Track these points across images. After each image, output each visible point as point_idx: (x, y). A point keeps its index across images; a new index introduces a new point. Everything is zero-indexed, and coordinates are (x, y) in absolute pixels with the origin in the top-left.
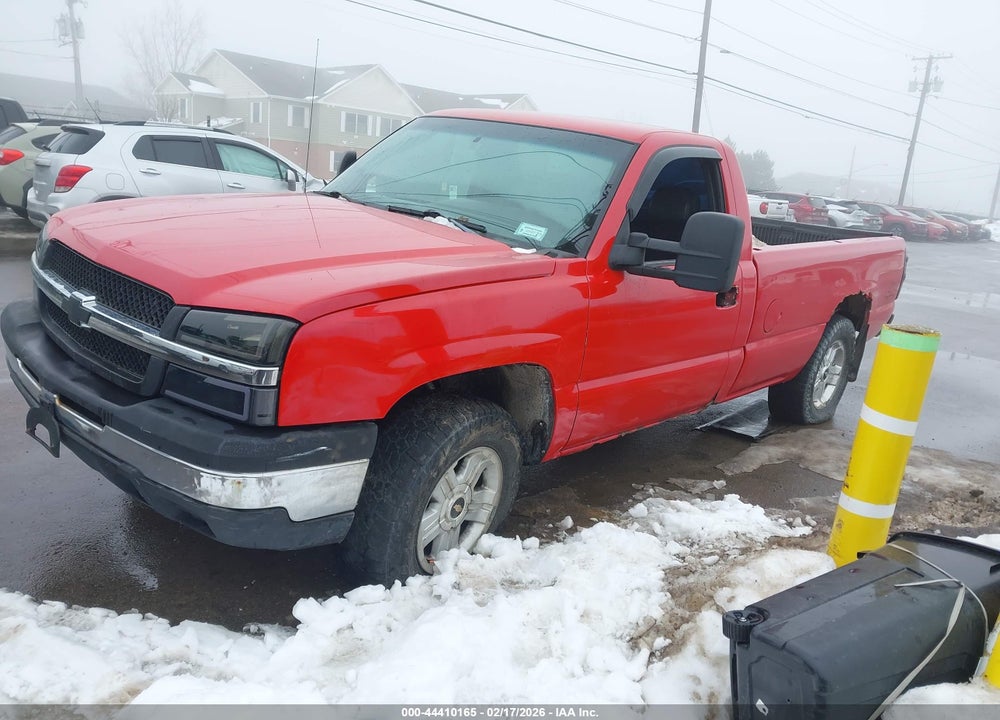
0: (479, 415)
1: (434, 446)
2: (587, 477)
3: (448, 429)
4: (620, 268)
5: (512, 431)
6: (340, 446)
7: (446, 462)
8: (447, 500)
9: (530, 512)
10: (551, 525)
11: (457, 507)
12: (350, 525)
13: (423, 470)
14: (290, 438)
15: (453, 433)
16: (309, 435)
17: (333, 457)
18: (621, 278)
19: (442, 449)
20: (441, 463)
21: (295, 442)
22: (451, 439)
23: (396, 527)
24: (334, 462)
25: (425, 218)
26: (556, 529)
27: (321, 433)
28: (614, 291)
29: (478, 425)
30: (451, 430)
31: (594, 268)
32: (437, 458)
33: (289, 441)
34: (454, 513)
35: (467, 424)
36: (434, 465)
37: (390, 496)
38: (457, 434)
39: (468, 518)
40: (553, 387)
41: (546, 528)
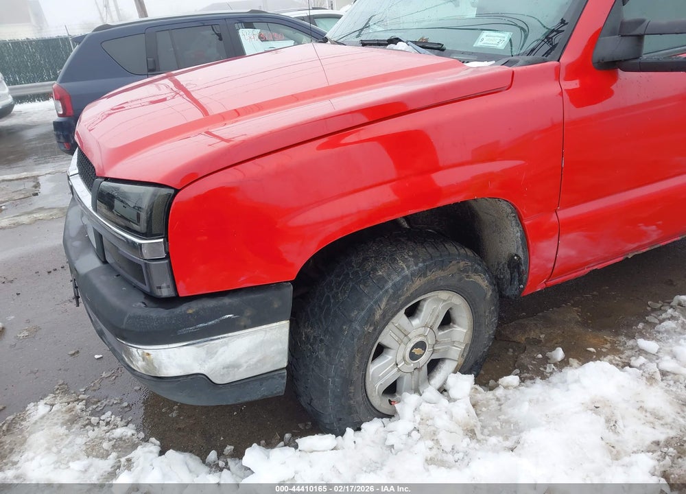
0: (424, 261)
1: (366, 300)
2: (595, 293)
3: (383, 281)
4: (612, 66)
5: (476, 271)
6: (248, 313)
7: (383, 316)
8: (402, 345)
9: (521, 338)
10: (540, 356)
11: (417, 351)
12: (285, 381)
13: (356, 326)
14: (190, 309)
15: (390, 284)
16: (211, 303)
17: (242, 324)
18: (615, 78)
19: (376, 303)
20: (377, 317)
21: (197, 313)
22: (387, 291)
23: (333, 382)
24: (245, 327)
25: (389, 46)
26: (546, 360)
27: (227, 301)
28: (610, 94)
29: (422, 273)
30: (386, 282)
31: (574, 71)
32: (371, 312)
33: (190, 311)
34: (413, 357)
35: (407, 272)
36: (369, 320)
37: (323, 352)
38: (394, 285)
39: (435, 356)
40: (521, 220)
41: (534, 358)
